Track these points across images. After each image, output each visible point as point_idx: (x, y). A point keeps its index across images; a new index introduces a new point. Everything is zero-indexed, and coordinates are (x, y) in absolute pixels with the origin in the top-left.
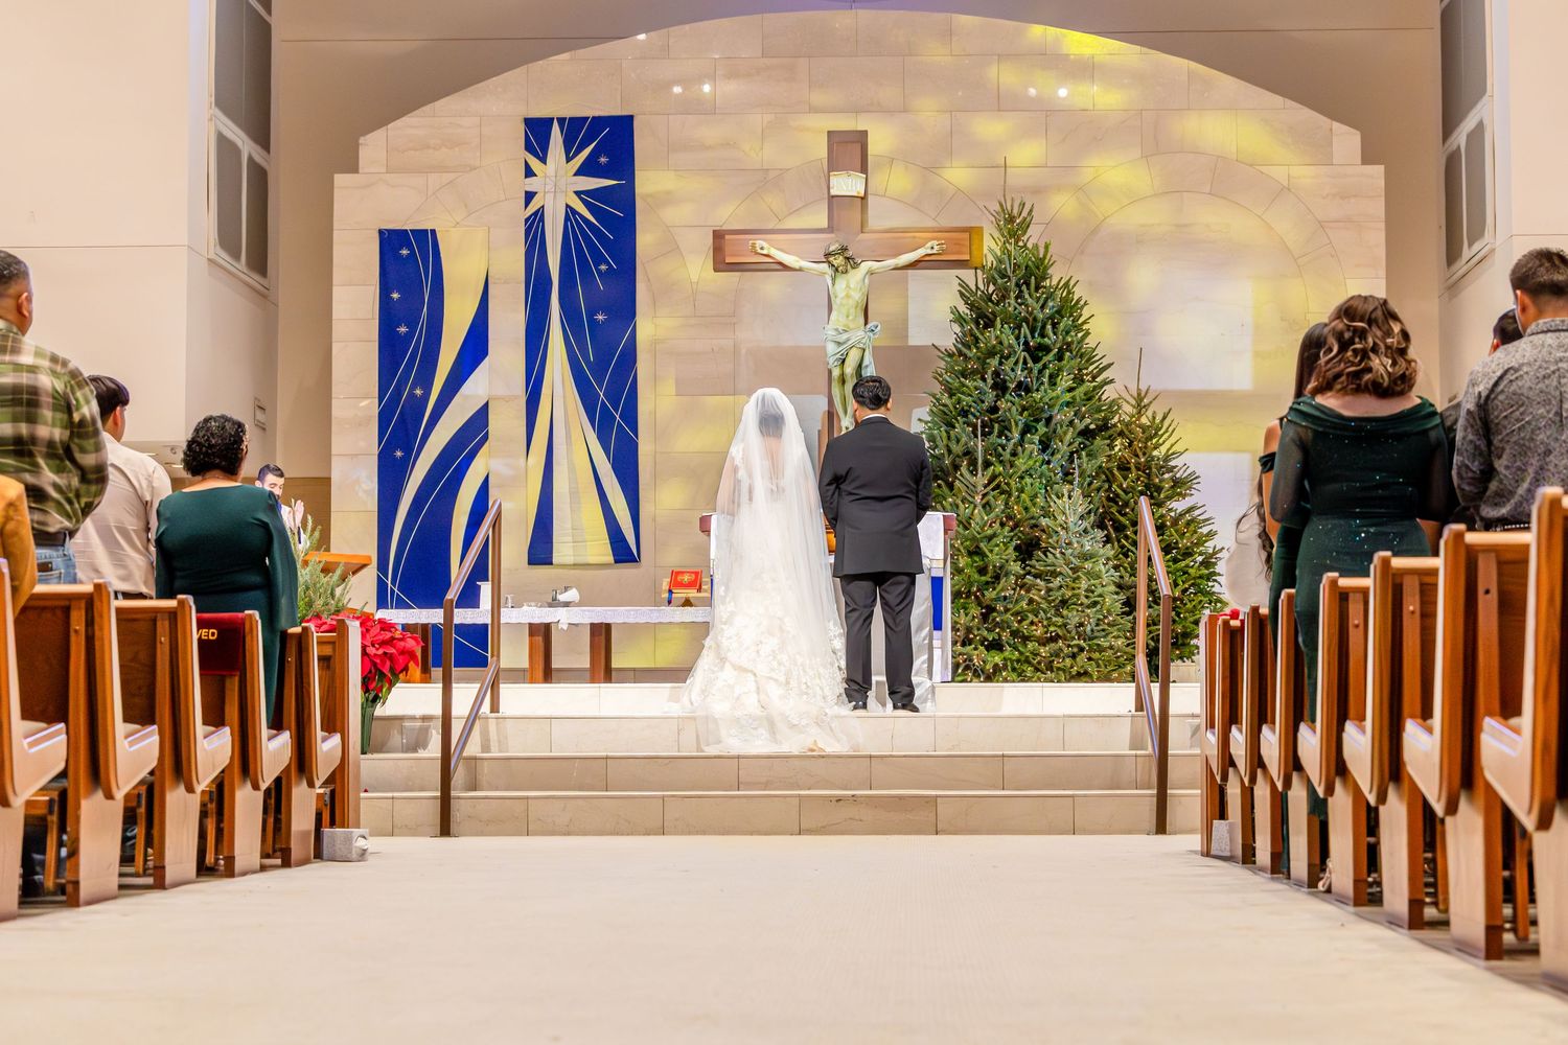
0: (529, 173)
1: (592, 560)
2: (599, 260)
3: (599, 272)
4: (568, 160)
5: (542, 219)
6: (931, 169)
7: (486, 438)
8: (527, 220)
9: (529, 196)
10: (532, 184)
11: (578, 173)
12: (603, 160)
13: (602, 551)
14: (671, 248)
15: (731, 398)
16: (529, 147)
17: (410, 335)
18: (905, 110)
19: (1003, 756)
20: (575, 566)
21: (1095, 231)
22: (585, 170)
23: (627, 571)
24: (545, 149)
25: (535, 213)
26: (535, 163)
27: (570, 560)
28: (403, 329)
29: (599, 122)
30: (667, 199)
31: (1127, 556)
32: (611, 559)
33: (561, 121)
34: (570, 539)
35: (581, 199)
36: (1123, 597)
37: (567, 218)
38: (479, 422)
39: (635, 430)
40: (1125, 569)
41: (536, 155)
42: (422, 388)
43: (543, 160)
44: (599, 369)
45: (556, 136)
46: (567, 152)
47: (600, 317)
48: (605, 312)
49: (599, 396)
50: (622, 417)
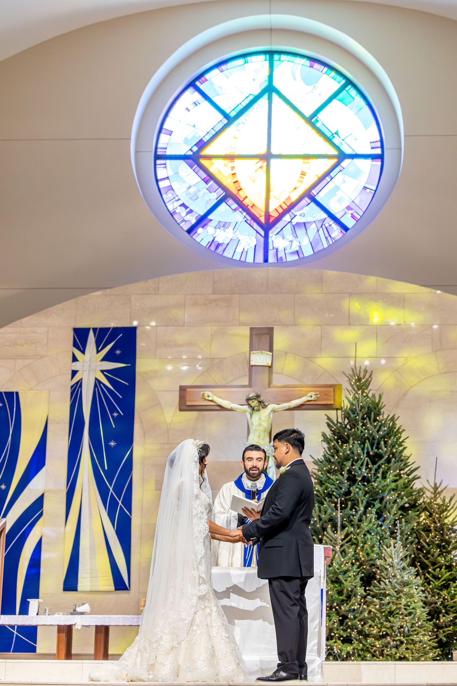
0: (75, 359)
1: (101, 588)
2: (113, 409)
3: (113, 417)
4: (98, 352)
5: (81, 386)
6: (309, 358)
7: (41, 514)
8: (72, 387)
9: (74, 373)
10: (76, 366)
11: (104, 359)
12: (118, 352)
13: (108, 583)
14: (156, 404)
16: (75, 345)
18: (295, 325)
20: (92, 592)
21: (405, 395)
22: (107, 358)
23: (122, 595)
24: (84, 346)
25: (77, 383)
26: (78, 354)
27: (88, 588)
29: (116, 331)
30: (155, 374)
32: (112, 588)
33: (95, 330)
34: (88, 576)
35: (105, 376)
37: (96, 386)
38: (39, 504)
39: (130, 511)
41: (79, 349)
42: (5, 485)
43: (83, 352)
44: (110, 475)
45: (91, 338)
46: (97, 347)
47: (112, 444)
48: (115, 441)
49: (110, 490)
50: (122, 503)
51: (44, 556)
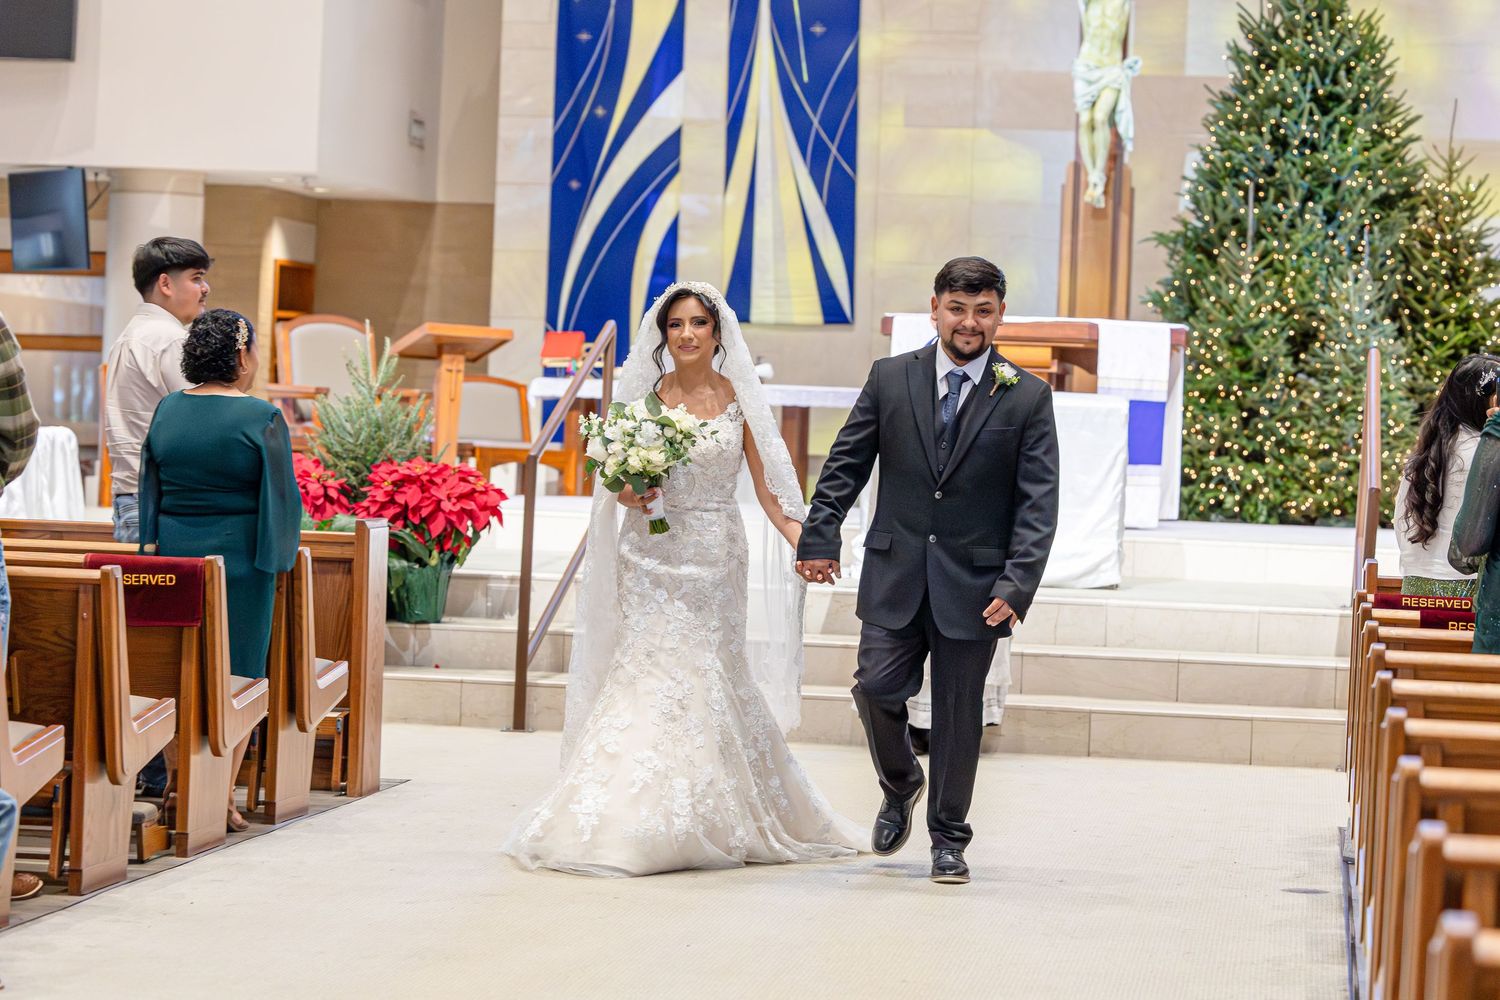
1: (798, 319)
7: (676, 170)
13: (809, 308)
15: (968, 133)
17: (594, 42)
19: (1179, 662)
20: (778, 326)
23: (837, 333)
27: (771, 318)
28: (584, 37)
31: (1421, 353)
32: (819, 318)
34: (772, 293)
36: (1414, 404)
38: (670, 149)
39: (853, 166)
40: (1419, 369)
42: (605, 107)
44: (813, 93)
47: (818, 29)
48: (824, 23)
49: (811, 124)
50: (839, 149)
51: (684, 251)
